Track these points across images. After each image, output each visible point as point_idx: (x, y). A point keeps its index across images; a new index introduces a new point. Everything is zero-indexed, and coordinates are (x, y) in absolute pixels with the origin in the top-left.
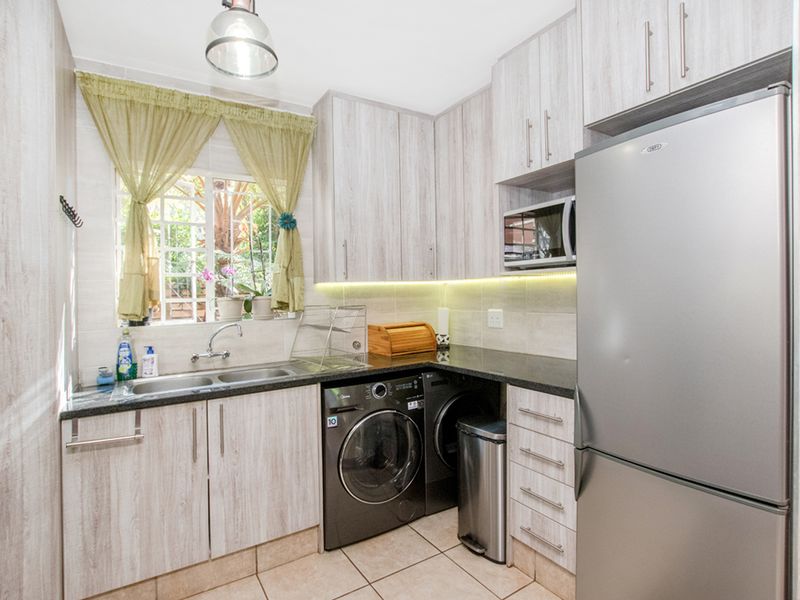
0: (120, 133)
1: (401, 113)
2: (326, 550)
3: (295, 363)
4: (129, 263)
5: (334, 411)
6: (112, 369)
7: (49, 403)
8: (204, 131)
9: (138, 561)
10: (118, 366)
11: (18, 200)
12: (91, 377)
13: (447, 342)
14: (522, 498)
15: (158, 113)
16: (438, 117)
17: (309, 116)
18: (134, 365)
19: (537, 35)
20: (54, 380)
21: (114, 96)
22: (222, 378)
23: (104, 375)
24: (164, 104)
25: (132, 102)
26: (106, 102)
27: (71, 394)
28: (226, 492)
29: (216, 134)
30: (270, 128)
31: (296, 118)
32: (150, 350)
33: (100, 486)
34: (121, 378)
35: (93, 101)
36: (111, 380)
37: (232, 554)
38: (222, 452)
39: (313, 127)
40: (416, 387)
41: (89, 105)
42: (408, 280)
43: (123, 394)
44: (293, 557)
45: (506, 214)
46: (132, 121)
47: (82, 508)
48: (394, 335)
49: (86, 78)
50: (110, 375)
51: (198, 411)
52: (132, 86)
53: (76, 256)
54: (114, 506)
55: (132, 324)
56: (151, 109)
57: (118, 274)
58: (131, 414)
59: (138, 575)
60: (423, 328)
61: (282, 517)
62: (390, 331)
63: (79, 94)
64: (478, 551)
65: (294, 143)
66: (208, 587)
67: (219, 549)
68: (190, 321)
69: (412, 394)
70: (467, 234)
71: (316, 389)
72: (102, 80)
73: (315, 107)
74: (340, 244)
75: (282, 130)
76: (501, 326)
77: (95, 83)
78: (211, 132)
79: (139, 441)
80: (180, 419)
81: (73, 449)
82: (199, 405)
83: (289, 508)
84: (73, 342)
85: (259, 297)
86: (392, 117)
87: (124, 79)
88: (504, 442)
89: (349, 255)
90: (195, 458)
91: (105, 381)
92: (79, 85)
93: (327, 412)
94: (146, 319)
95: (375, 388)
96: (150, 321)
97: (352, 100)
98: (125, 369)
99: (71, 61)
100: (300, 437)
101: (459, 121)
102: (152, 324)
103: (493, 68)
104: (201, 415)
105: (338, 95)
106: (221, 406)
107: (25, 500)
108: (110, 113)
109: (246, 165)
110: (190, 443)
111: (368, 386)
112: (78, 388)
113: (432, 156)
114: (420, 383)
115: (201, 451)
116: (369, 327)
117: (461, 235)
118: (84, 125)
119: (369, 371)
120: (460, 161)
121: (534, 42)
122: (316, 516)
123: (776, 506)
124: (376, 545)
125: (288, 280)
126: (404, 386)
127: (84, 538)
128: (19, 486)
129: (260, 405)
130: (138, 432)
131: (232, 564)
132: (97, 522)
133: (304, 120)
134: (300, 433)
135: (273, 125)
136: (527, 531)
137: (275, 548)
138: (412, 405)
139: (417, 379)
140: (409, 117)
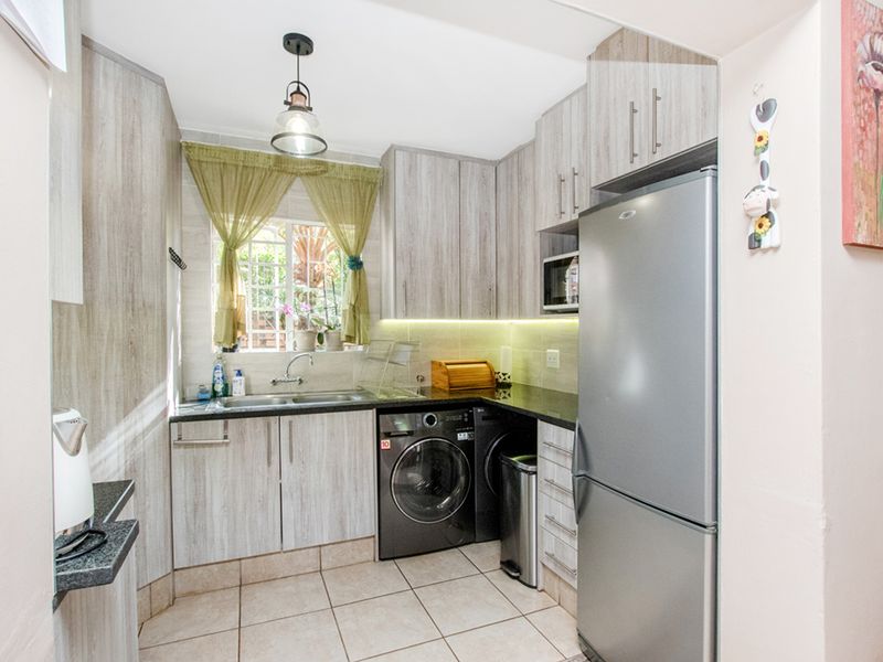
0: (215, 189)
1: (461, 161)
2: (381, 559)
3: (361, 391)
4: (222, 299)
5: (388, 435)
6: (209, 387)
7: (162, 409)
8: (284, 184)
9: (226, 543)
10: (214, 385)
11: (141, 254)
12: (193, 392)
13: (508, 381)
14: (548, 527)
15: (245, 172)
16: (500, 162)
17: (377, 166)
18: (226, 385)
19: (569, 97)
20: (165, 390)
21: (210, 160)
22: (295, 401)
23: (203, 392)
24: (250, 165)
25: (224, 164)
26: (204, 165)
27: (177, 405)
28: (295, 495)
29: (293, 187)
30: (341, 179)
31: (365, 169)
32: (239, 373)
33: (198, 477)
34: (215, 395)
35: (195, 165)
36: (208, 396)
37: (300, 549)
38: (291, 461)
39: (380, 176)
40: (466, 420)
41: (191, 168)
42: (466, 318)
43: (216, 407)
44: (352, 562)
45: (546, 260)
46: (224, 178)
47: (185, 493)
48: (454, 371)
49: (189, 147)
50: (207, 392)
51: (273, 424)
52: (226, 151)
53: (182, 292)
54: (208, 495)
55: (225, 350)
56: (240, 169)
57: (214, 308)
58: (221, 422)
59: (226, 555)
60: (484, 365)
61: (342, 523)
62: (449, 367)
63: (184, 159)
64: (513, 574)
65: (362, 192)
66: (282, 575)
67: (289, 544)
68: (273, 350)
69: (462, 426)
70: (520, 277)
71: (371, 414)
72: (201, 147)
73: (384, 156)
74: (400, 285)
75: (352, 180)
76: (558, 366)
77: (196, 150)
78: (290, 185)
79: (227, 444)
80: (258, 430)
81: (179, 446)
82: (273, 420)
83: (348, 517)
84: (180, 363)
85: (330, 331)
86: (453, 164)
87: (219, 145)
88: (535, 473)
89: (408, 294)
90: (269, 463)
91: (204, 396)
92: (184, 152)
93: (382, 436)
94: (235, 347)
95: (426, 417)
96: (239, 348)
97: (414, 152)
98: (219, 388)
99: (177, 132)
100: (358, 457)
101: (515, 169)
102: (240, 350)
103: (536, 123)
104: (274, 427)
105: (401, 148)
106: (290, 422)
107: (147, 479)
108: (208, 175)
109: (319, 213)
110: (265, 450)
111: (419, 415)
112: (183, 401)
113: (493, 201)
114: (471, 416)
115: (275, 458)
116: (433, 362)
117: (516, 277)
118: (187, 184)
119: (422, 402)
120: (516, 206)
121: (567, 103)
122: (371, 527)
123: (705, 527)
124: (427, 561)
125: (355, 317)
126: (454, 418)
127: (187, 518)
128: (142, 470)
129: (323, 424)
130: (226, 437)
131: (300, 558)
132: (196, 506)
133: (372, 170)
134: (358, 453)
135: (343, 177)
136: (551, 556)
137: (336, 550)
138: (462, 436)
139: (468, 412)
140: (470, 163)
